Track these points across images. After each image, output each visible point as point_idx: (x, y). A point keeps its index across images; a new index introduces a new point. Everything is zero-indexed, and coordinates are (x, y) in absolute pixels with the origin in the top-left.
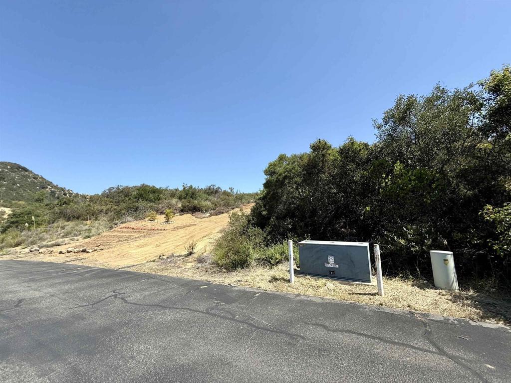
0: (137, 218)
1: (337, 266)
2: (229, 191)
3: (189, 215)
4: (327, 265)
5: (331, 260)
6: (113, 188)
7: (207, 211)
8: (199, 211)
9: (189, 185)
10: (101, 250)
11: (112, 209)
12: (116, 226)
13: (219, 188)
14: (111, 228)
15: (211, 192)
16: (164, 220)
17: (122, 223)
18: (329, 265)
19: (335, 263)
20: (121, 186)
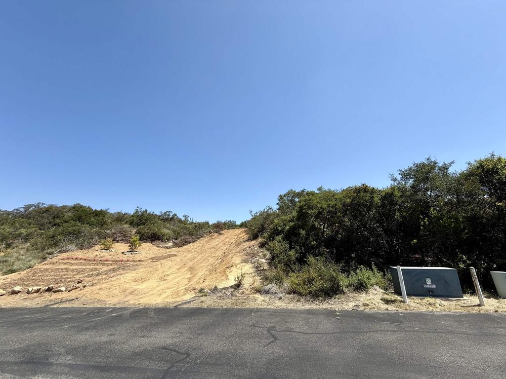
0: (81, 247)
1: (435, 286)
2: (183, 219)
3: (149, 244)
4: (426, 286)
5: (429, 281)
6: (31, 206)
7: (168, 240)
8: (159, 240)
9: (144, 209)
10: (84, 287)
11: (36, 233)
12: (50, 256)
13: (175, 215)
14: (44, 259)
15: (168, 219)
16: (128, 249)
17: (60, 252)
18: (428, 286)
19: (433, 284)
20: (43, 204)
